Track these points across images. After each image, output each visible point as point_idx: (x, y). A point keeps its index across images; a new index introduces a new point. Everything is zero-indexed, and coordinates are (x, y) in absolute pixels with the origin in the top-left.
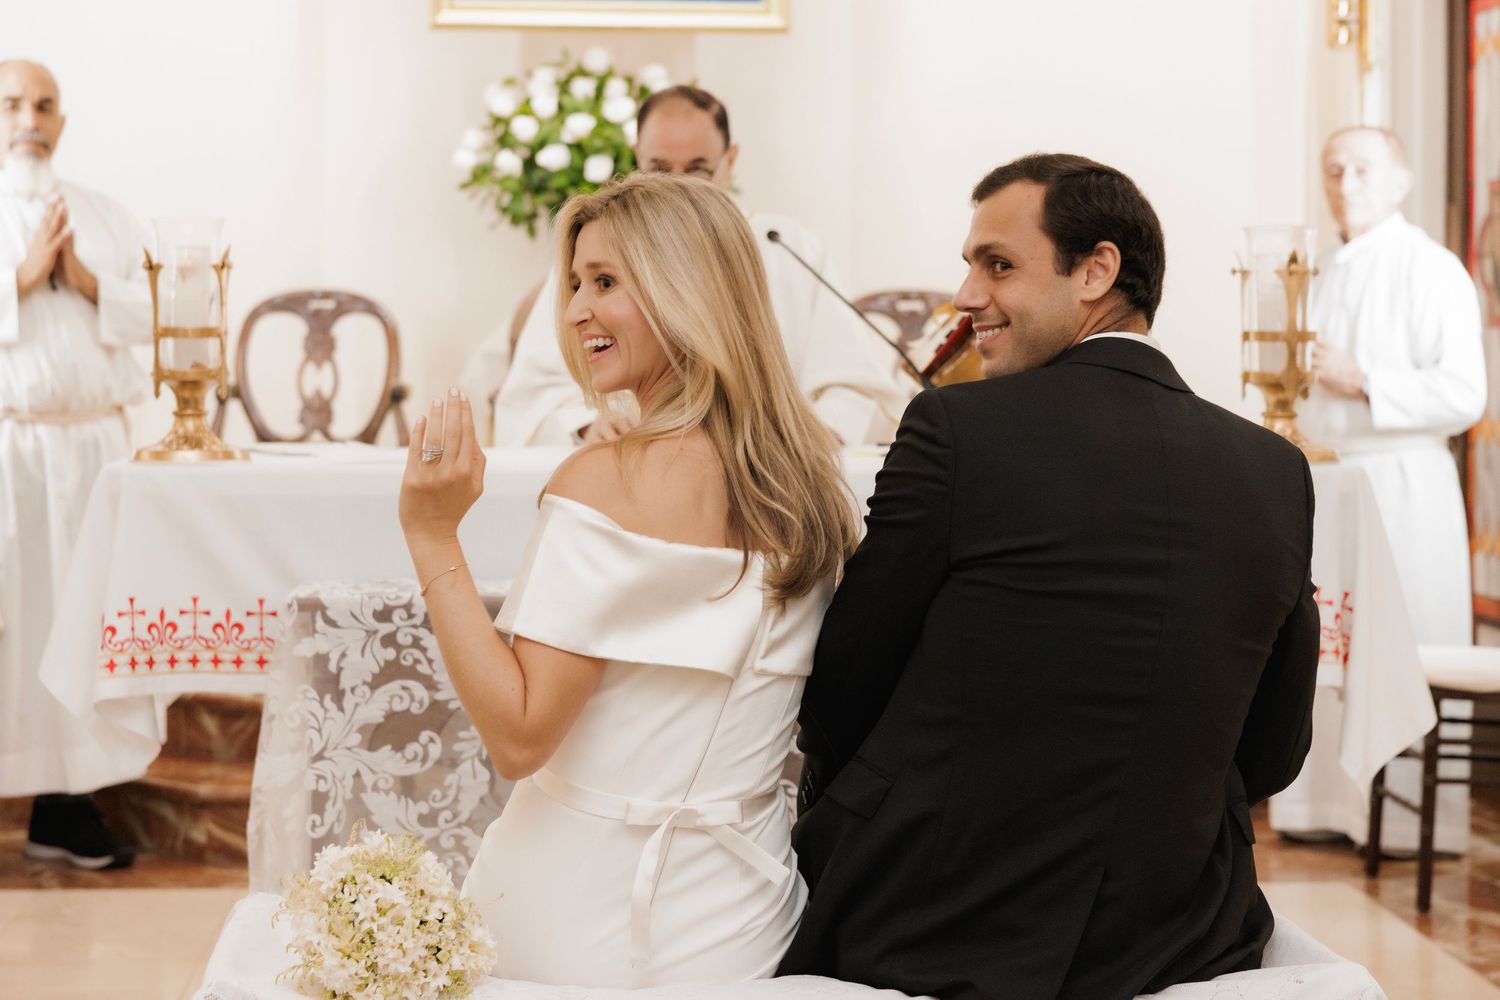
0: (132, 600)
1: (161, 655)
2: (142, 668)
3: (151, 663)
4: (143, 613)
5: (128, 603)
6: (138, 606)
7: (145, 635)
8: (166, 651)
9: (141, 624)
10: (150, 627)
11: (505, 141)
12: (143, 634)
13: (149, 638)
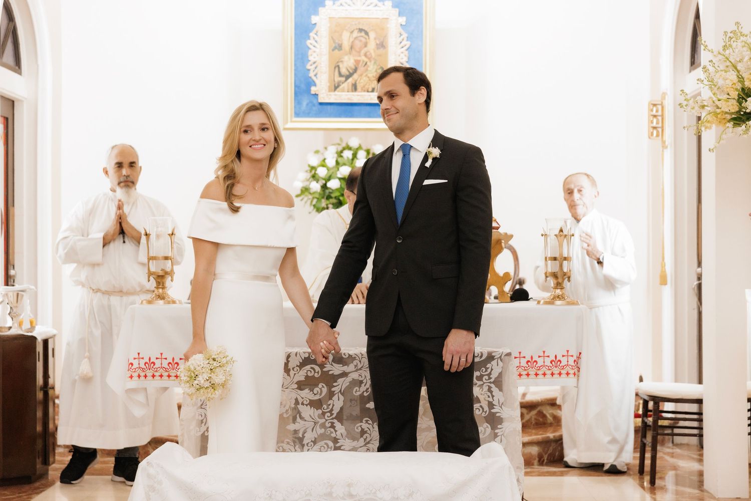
0: (139, 354)
1: (149, 373)
2: (142, 378)
3: (146, 376)
4: (143, 358)
5: (137, 354)
6: (141, 356)
7: (143, 366)
8: (151, 372)
9: (142, 362)
10: (145, 363)
11: (314, 177)
12: (142, 365)
13: (145, 367)
